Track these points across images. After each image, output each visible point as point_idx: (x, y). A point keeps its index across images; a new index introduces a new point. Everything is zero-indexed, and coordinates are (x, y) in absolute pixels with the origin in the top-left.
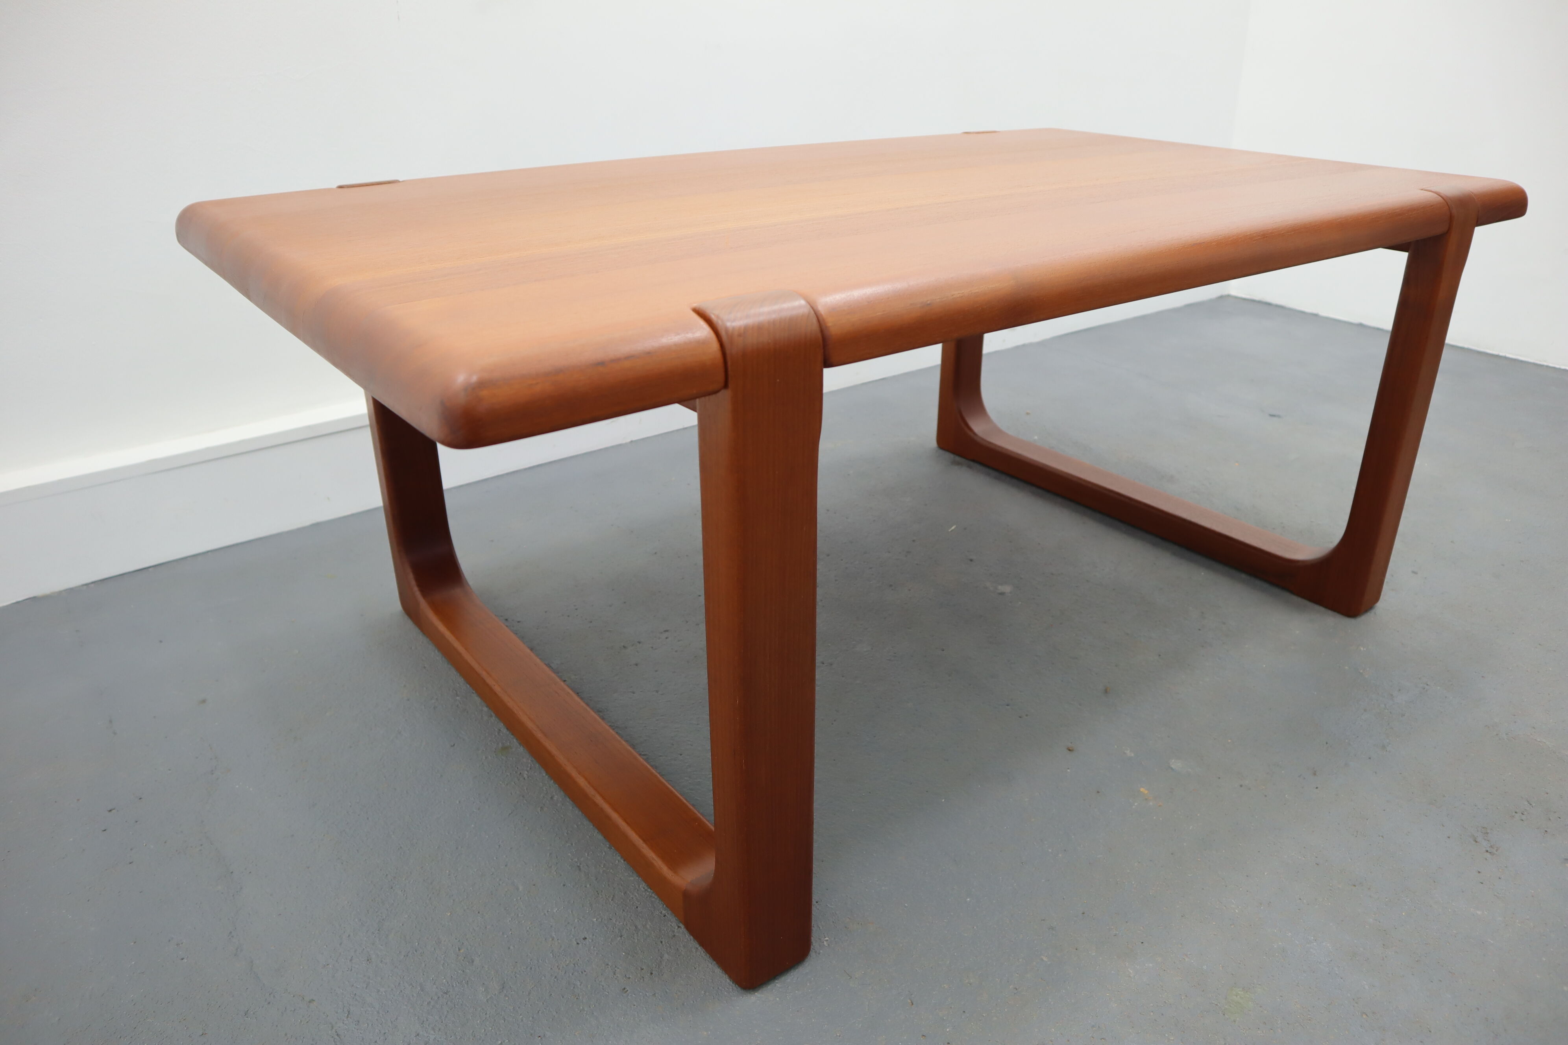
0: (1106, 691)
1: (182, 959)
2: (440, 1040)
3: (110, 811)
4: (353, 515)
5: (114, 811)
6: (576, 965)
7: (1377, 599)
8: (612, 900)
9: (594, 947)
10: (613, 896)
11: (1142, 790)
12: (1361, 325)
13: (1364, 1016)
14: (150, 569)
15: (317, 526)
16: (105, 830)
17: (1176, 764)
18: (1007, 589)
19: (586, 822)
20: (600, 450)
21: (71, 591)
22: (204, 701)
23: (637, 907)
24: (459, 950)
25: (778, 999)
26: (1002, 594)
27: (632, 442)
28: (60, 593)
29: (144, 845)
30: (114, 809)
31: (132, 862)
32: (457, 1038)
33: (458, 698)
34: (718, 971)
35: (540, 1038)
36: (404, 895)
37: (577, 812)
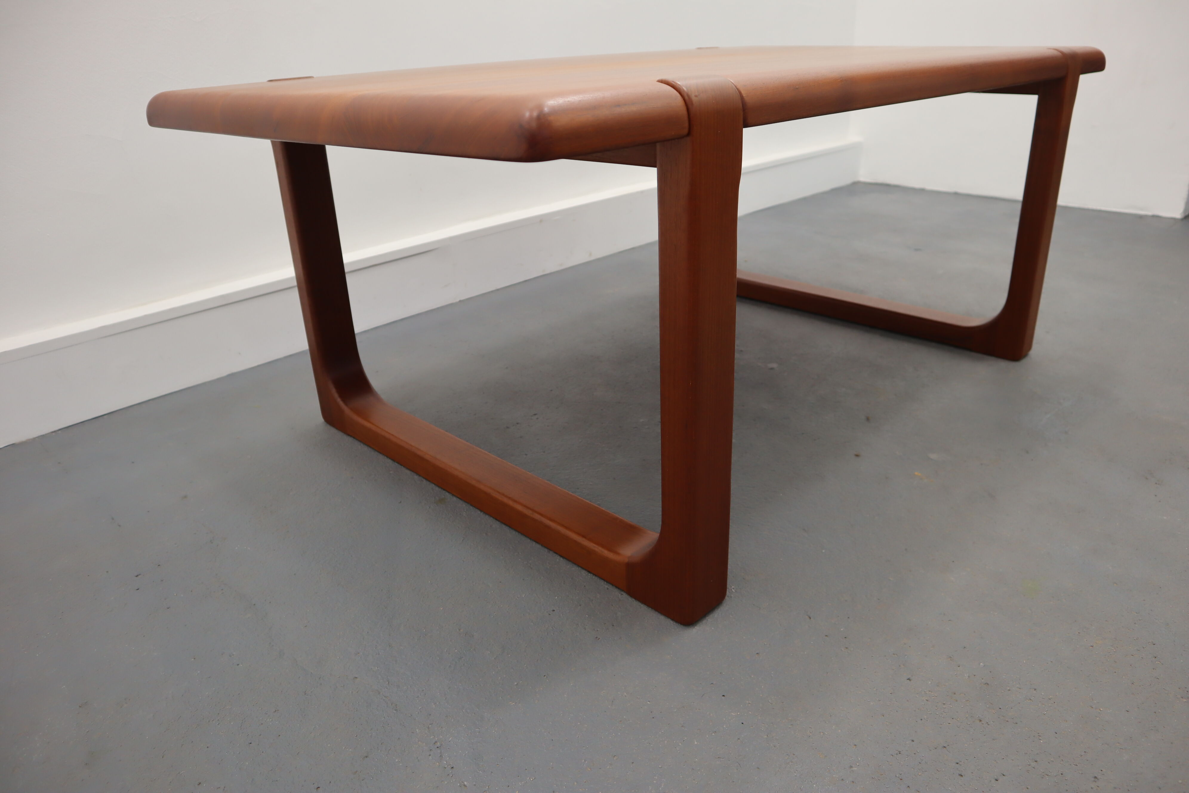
0: (868, 419)
1: (238, 665)
2: (468, 688)
3: (137, 576)
4: (259, 366)
5: (140, 576)
6: (554, 628)
7: (1030, 347)
8: (564, 584)
9: (563, 615)
10: (564, 581)
11: (916, 473)
12: (956, 194)
13: (1115, 585)
14: (105, 417)
15: (232, 376)
16: (138, 589)
17: (933, 456)
18: (774, 365)
19: (524, 538)
20: (438, 308)
21: (43, 437)
22: (185, 497)
23: (585, 586)
24: (459, 630)
25: (713, 628)
26: (772, 369)
27: (460, 301)
28: (34, 439)
29: (175, 595)
30: (140, 575)
31: (170, 607)
32: (481, 686)
33: (391, 472)
34: (662, 618)
35: (545, 677)
36: (401, 601)
37: (514, 532)
